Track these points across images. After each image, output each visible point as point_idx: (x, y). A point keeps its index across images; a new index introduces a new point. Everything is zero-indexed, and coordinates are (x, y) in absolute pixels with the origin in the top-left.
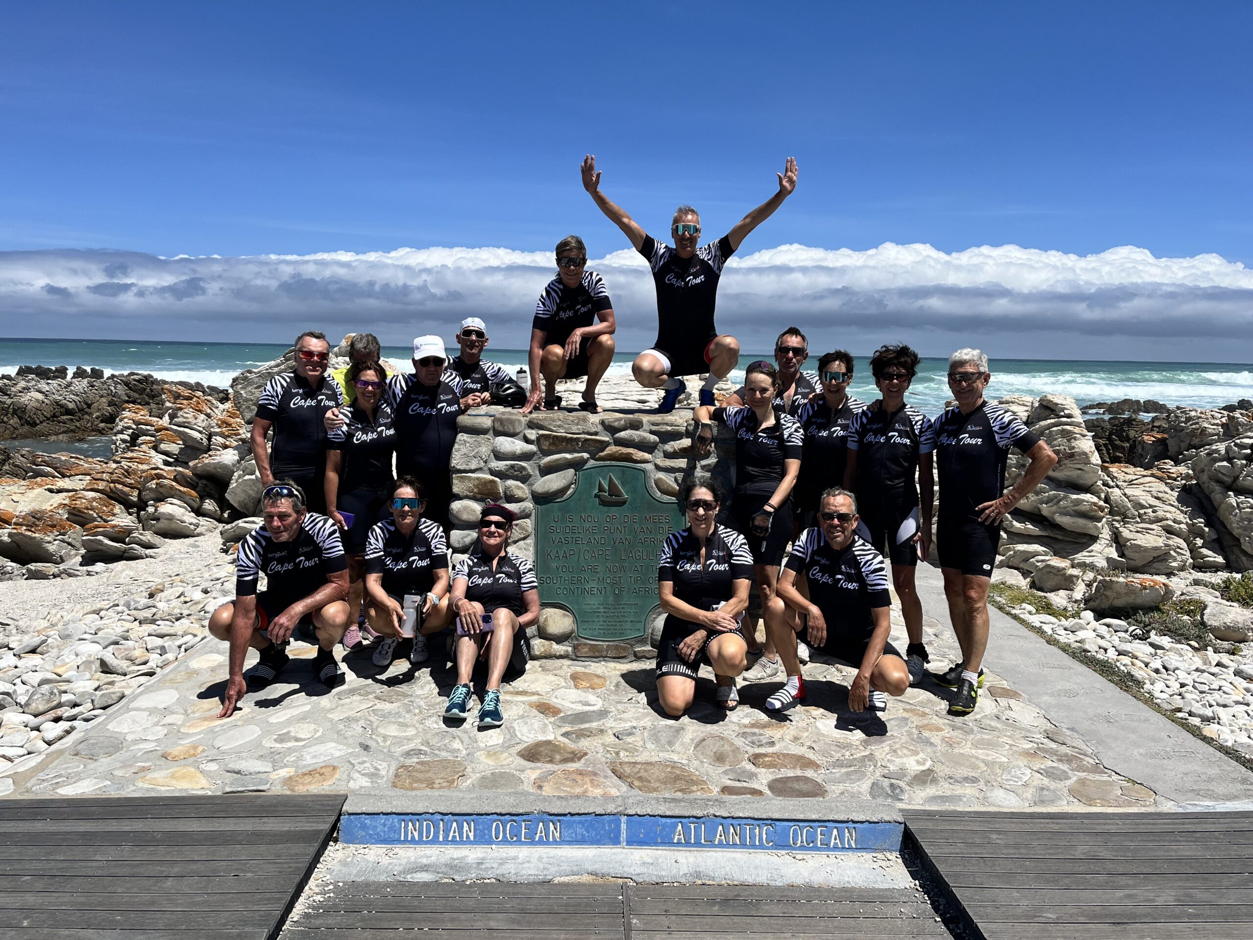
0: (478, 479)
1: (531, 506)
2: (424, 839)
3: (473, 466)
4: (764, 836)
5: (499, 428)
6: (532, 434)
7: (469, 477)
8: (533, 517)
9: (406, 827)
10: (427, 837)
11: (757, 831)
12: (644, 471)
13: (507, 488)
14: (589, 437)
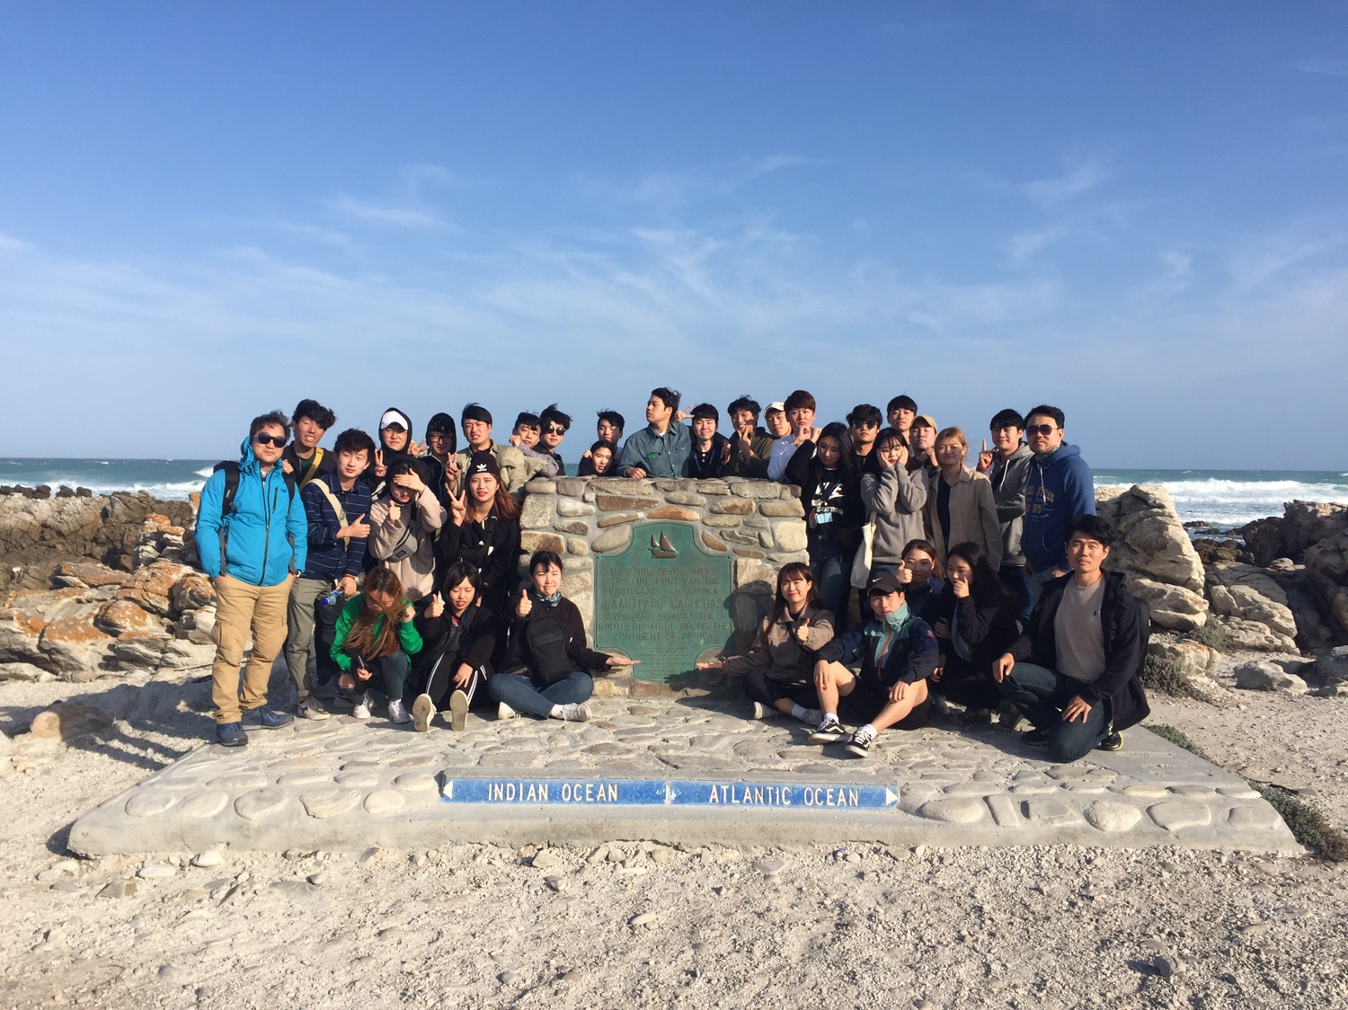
0: (543, 536)
1: (591, 561)
2: (508, 798)
3: (539, 524)
4: (783, 796)
5: (563, 491)
6: (591, 496)
7: (536, 535)
8: (593, 571)
9: (493, 788)
10: (510, 796)
11: (777, 792)
12: (692, 527)
13: (568, 544)
14: (642, 497)
